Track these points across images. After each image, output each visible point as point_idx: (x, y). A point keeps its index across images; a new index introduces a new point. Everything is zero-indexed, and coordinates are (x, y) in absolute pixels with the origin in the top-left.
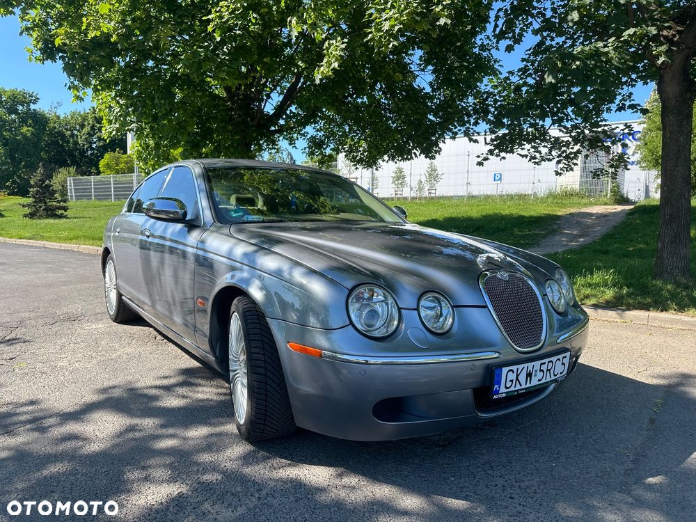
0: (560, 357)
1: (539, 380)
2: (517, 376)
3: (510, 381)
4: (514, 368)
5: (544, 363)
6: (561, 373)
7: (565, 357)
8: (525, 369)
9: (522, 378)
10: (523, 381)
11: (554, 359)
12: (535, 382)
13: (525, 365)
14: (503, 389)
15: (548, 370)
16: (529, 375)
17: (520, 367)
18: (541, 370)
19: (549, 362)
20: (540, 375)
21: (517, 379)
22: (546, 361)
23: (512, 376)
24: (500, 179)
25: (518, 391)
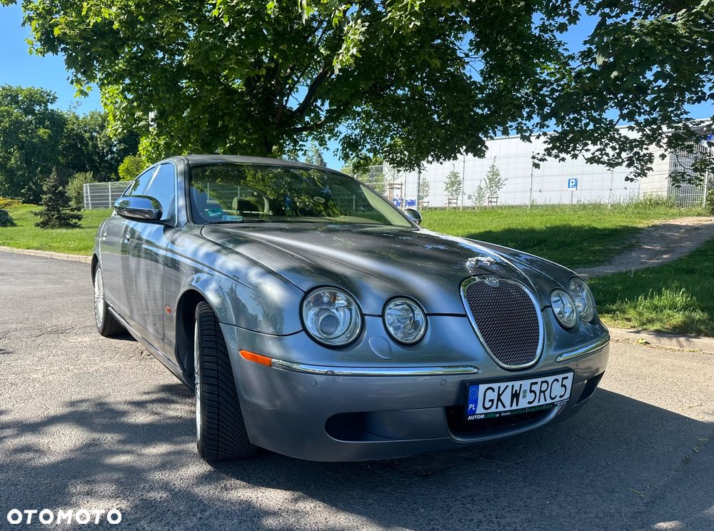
0: (560, 377)
1: (529, 403)
2: (499, 395)
3: (490, 401)
4: (495, 386)
5: (536, 383)
6: (561, 397)
7: (567, 378)
8: (510, 388)
9: (506, 398)
10: (507, 403)
11: (550, 379)
12: (523, 404)
13: (510, 384)
14: (480, 410)
15: (541, 392)
16: (515, 396)
17: (503, 385)
18: (531, 391)
19: (542, 382)
20: (530, 397)
21: (499, 399)
22: (539, 380)
23: (492, 395)
24: (576, 185)
25: (500, 413)
